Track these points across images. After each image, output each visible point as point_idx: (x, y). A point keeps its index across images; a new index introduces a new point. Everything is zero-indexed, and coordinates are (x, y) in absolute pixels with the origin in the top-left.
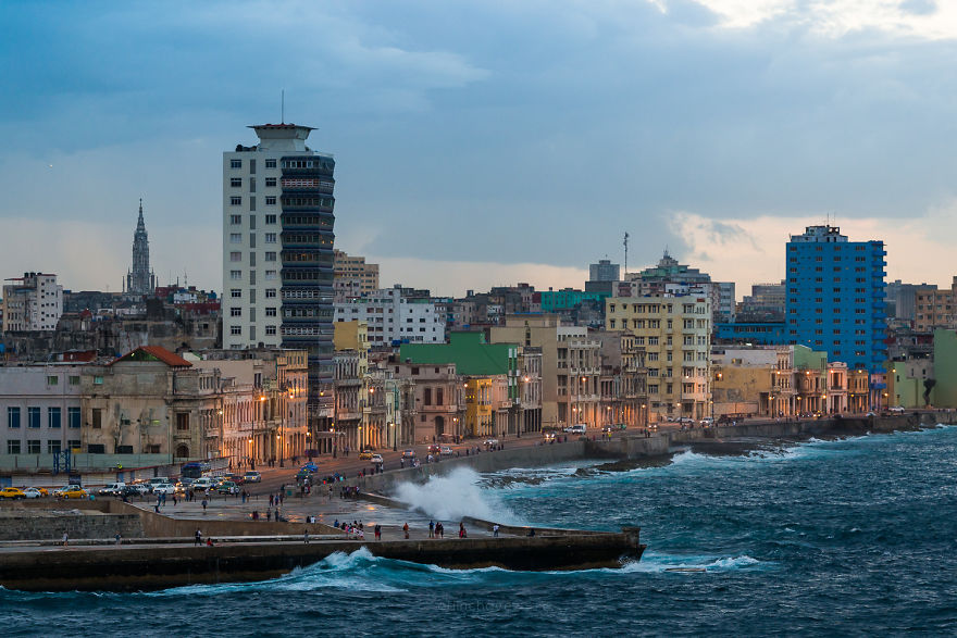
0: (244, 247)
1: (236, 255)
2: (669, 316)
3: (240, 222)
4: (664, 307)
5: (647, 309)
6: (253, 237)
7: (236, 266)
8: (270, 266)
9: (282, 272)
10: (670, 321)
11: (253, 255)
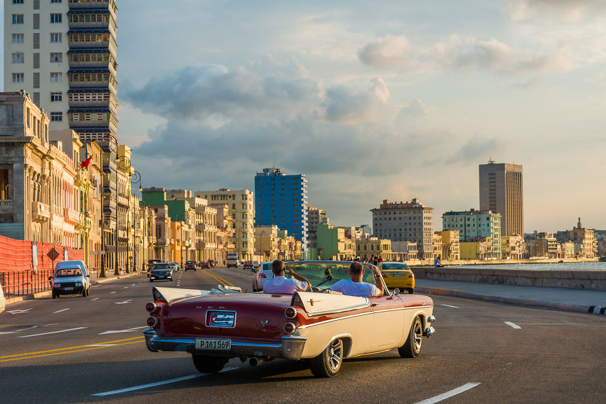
0: (27, 48)
1: (18, 57)
2: (234, 202)
3: (22, 22)
4: (230, 196)
5: (220, 198)
6: (37, 37)
7: (18, 68)
8: (56, 67)
9: (70, 73)
10: (234, 205)
11: (36, 57)
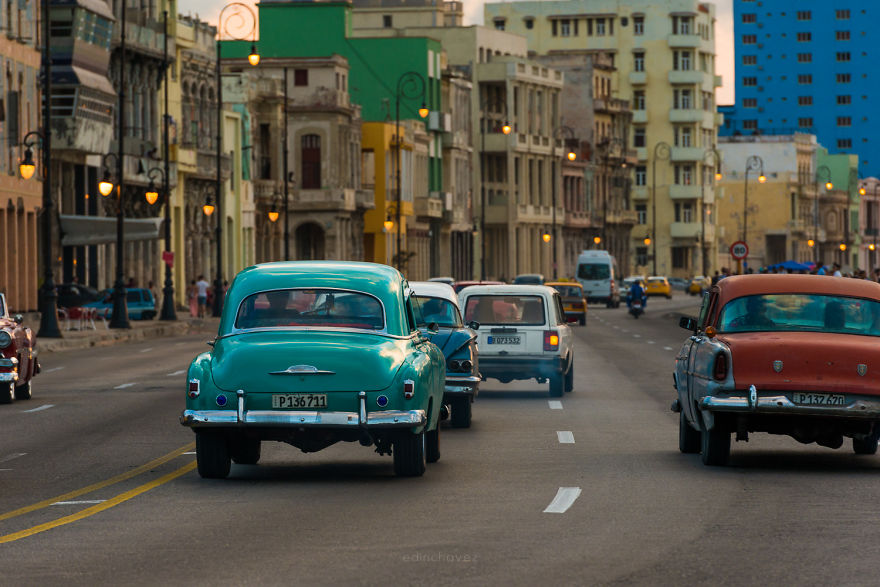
2: (638, 42)
4: (624, 22)
5: (583, 26)
10: (639, 55)
